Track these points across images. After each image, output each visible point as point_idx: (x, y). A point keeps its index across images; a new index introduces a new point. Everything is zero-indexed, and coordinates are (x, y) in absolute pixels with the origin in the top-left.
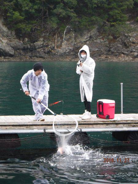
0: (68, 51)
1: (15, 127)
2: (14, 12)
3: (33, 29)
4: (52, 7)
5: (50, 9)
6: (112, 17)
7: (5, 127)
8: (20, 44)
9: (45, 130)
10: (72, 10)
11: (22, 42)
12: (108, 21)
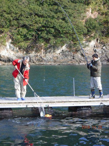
0: (49, 59)
1: (9, 104)
2: (17, 36)
3: (29, 46)
4: (40, 33)
5: (38, 34)
6: (75, 39)
7: (3, 104)
8: (21, 55)
9: (27, 106)
10: (51, 35)
11: (22, 54)
12: (72, 41)
